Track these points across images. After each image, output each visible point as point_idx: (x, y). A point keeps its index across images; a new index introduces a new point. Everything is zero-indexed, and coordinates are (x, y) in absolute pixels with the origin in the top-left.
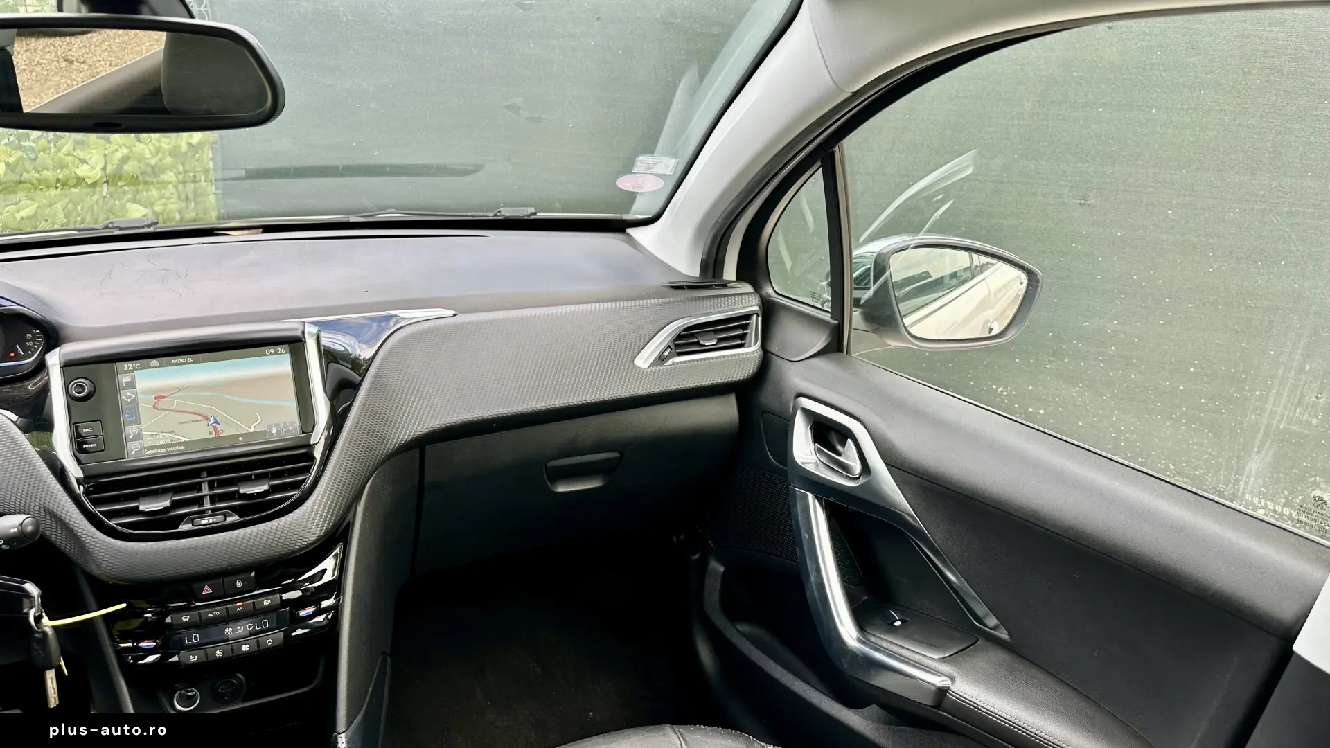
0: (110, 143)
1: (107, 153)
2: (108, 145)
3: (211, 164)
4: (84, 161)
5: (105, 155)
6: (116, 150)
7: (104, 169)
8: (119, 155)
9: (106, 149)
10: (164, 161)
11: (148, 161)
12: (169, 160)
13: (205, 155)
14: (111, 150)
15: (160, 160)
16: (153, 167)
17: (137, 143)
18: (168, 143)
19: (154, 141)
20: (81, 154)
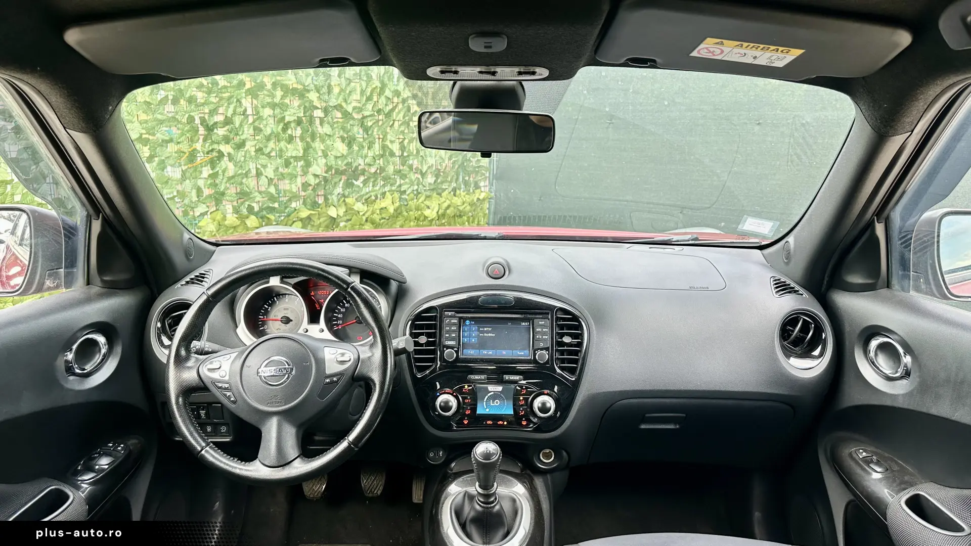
0: (441, 197)
1: (440, 203)
2: (441, 198)
3: (487, 211)
4: (428, 208)
5: (439, 204)
6: (445, 202)
7: (438, 212)
8: (446, 205)
9: (439, 200)
10: (466, 209)
11: (459, 208)
12: (468, 208)
13: (485, 205)
14: (442, 201)
15: (464, 208)
16: (461, 212)
17: (454, 197)
18: (469, 198)
19: (462, 197)
20: (427, 203)
